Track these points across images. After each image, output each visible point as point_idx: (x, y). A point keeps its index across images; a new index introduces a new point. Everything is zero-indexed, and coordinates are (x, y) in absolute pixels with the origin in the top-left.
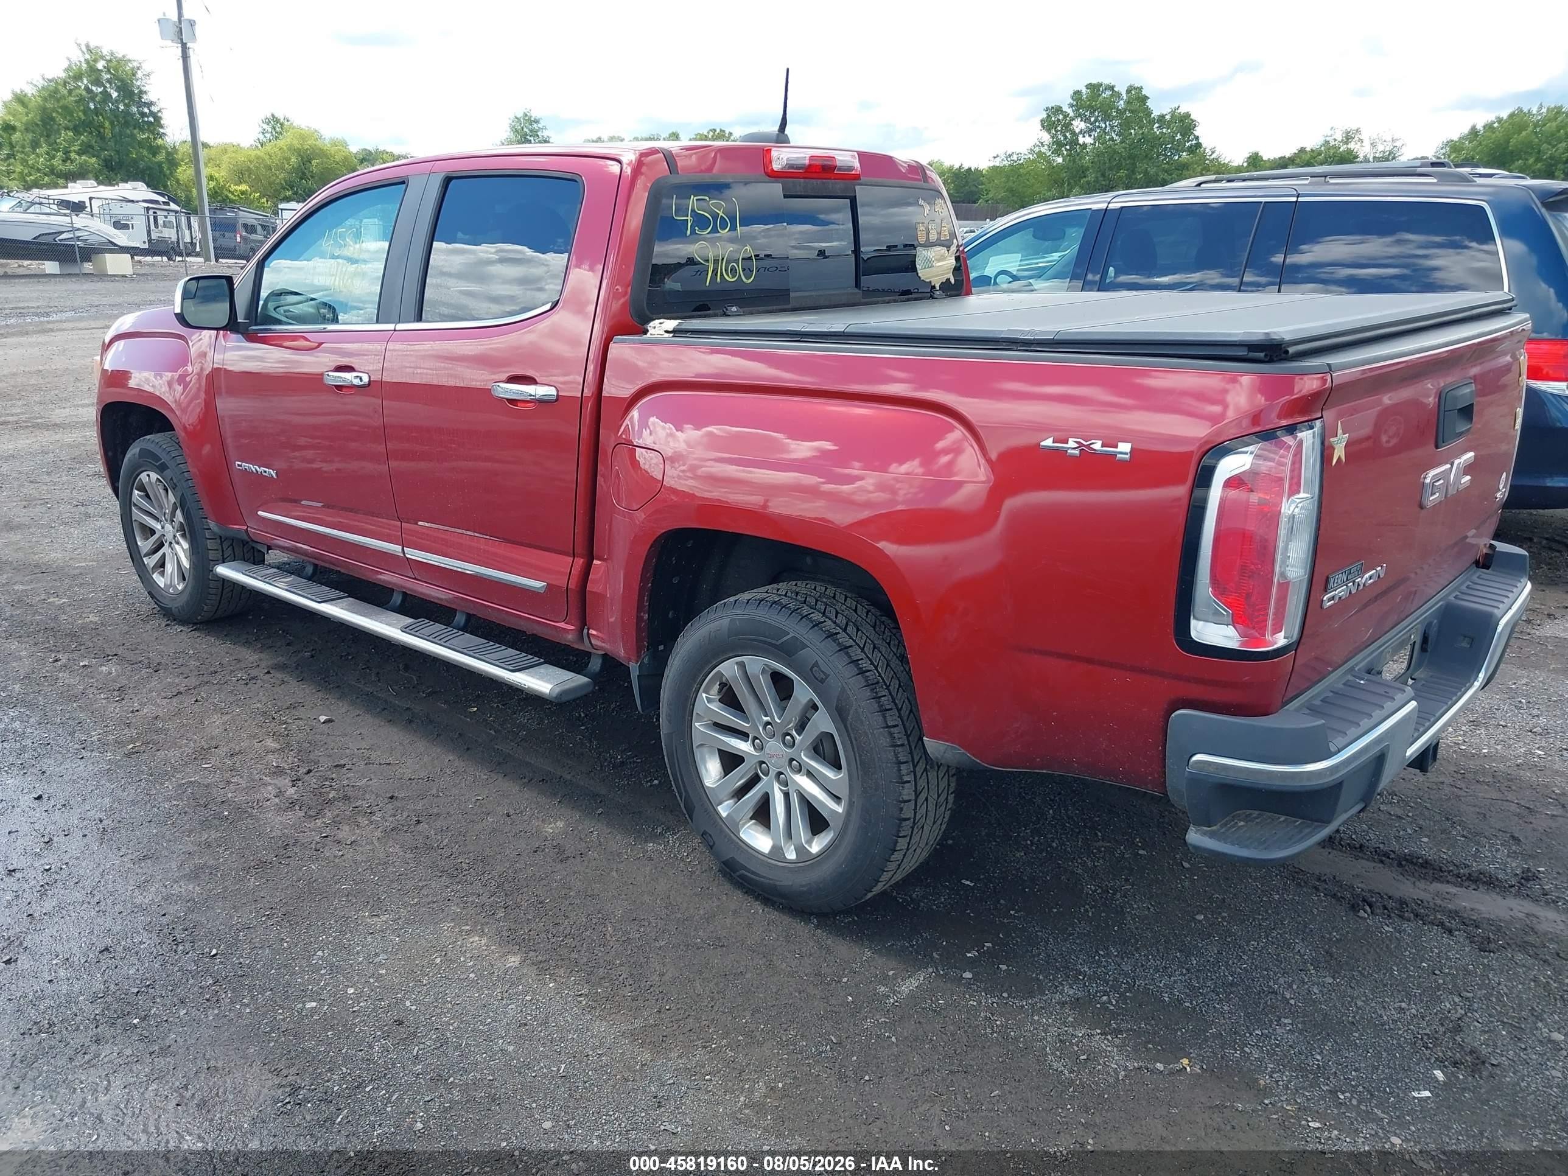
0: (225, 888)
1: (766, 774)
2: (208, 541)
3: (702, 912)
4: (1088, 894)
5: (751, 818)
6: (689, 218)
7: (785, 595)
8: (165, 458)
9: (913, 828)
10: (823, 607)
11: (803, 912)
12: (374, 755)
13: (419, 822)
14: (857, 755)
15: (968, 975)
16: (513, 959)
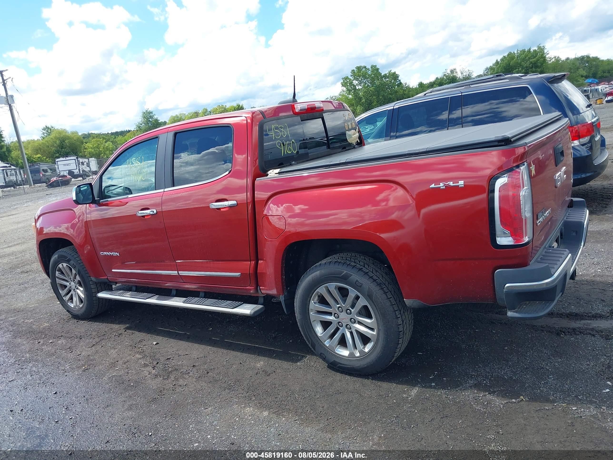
0: (144, 411)
1: (342, 326)
2: (91, 285)
3: (328, 383)
4: (464, 348)
5: (338, 344)
6: (273, 133)
7: (338, 259)
8: (69, 257)
9: (403, 334)
10: (354, 260)
11: (365, 375)
12: (180, 353)
13: (208, 373)
14: (379, 311)
15: (433, 384)
16: (265, 413)
